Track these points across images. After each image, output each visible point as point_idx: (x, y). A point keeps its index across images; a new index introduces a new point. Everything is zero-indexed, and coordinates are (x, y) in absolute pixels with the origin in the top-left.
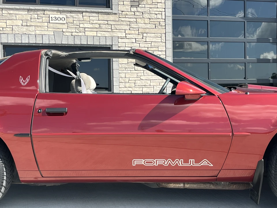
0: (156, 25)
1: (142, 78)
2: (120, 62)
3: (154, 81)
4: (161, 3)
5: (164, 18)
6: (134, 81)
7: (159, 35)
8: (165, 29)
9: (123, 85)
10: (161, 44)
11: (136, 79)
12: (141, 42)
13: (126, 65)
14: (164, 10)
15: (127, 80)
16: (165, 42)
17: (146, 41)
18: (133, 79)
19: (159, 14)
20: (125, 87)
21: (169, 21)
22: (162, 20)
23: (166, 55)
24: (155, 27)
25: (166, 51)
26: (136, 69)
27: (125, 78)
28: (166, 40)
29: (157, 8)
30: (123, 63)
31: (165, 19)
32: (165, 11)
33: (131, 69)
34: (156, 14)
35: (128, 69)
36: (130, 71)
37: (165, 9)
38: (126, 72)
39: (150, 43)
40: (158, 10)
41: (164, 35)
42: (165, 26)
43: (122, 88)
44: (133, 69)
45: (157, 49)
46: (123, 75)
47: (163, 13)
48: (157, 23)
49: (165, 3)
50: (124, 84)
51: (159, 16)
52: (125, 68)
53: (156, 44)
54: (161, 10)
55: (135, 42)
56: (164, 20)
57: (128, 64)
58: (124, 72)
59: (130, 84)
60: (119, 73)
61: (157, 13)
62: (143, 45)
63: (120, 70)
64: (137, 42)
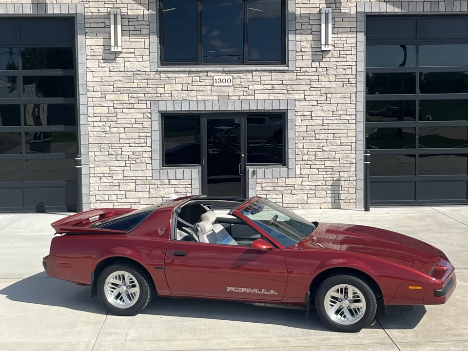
0: (344, 83)
1: (324, 148)
2: (297, 130)
3: (340, 152)
4: (351, 54)
5: (354, 73)
6: (315, 153)
7: (348, 96)
8: (356, 87)
9: (301, 158)
10: (349, 107)
11: (317, 150)
12: (324, 105)
13: (304, 133)
14: (354, 63)
15: (306, 151)
16: (356, 104)
17: (330, 104)
18: (313, 150)
19: (348, 68)
20: (303, 160)
21: (362, 78)
22: (351, 76)
23: (356, 120)
24: (343, 85)
25: (356, 115)
26: (317, 138)
27: (303, 149)
28: (356, 101)
29: (346, 61)
30: (301, 131)
31: (356, 75)
32: (356, 65)
33: (311, 139)
34: (344, 69)
35: (307, 138)
36: (310, 140)
37: (356, 62)
38: (304, 141)
39: (336, 105)
40: (347, 63)
41: (354, 95)
42: (356, 83)
43: (299, 162)
44: (314, 138)
45: (344, 113)
46: (300, 146)
47: (354, 67)
48: (345, 80)
49: (356, 55)
50: (301, 156)
51: (348, 72)
52: (303, 137)
53: (344, 107)
54: (350, 63)
55: (316, 104)
56: (354, 77)
57: (306, 132)
58: (302, 141)
59: (309, 156)
60: (296, 143)
61: (346, 67)
62: (326, 108)
63: (296, 139)
64: (318, 105)
